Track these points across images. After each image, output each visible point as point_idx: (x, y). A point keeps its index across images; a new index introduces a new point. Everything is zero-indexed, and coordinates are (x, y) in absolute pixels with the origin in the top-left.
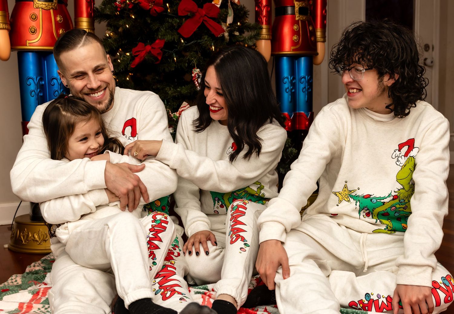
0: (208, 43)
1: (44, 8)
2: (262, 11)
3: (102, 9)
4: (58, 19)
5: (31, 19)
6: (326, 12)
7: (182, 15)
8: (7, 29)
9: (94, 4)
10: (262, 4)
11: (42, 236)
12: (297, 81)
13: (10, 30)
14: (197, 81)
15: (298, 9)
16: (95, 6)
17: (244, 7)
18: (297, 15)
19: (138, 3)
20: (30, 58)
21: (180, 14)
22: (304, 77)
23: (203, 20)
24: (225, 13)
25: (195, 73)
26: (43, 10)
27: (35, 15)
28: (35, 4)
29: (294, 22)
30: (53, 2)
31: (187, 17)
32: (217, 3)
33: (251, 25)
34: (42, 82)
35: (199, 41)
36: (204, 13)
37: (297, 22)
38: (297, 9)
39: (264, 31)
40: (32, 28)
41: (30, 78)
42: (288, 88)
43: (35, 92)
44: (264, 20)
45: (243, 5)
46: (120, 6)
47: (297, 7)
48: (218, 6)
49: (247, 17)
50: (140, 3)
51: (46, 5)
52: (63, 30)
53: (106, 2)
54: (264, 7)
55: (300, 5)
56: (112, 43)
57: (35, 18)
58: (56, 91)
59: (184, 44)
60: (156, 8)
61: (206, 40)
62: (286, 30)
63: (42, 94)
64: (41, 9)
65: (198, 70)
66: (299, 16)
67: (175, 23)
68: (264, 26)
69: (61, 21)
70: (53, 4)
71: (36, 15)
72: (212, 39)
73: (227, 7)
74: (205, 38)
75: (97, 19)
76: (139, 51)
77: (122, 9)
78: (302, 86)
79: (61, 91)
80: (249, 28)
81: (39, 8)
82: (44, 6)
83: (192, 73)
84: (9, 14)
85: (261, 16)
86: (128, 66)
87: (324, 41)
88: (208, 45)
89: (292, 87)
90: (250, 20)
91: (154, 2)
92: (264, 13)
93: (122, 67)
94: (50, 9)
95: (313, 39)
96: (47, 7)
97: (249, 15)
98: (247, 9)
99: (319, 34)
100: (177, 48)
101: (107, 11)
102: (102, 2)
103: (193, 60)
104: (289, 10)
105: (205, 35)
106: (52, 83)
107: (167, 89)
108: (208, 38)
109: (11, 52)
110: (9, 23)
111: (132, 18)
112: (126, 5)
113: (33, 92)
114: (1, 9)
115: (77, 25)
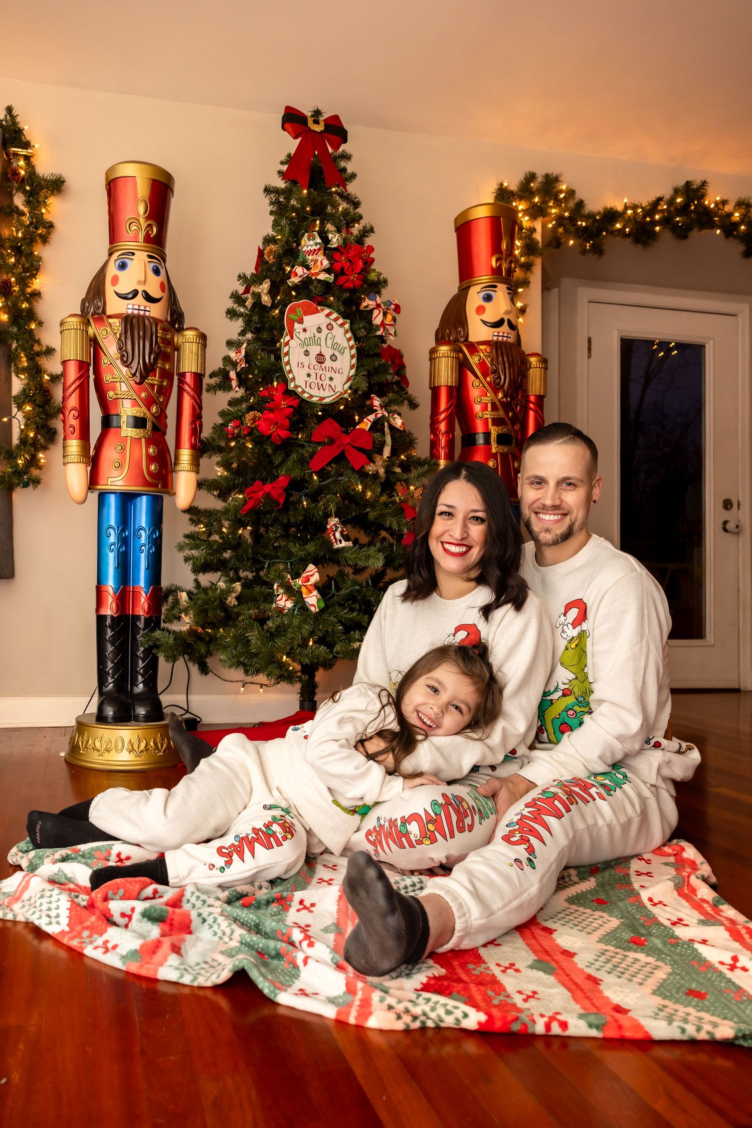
0: (354, 482)
1: (134, 437)
2: (440, 440)
4: (151, 450)
5: (116, 450)
7: (318, 442)
8: (87, 464)
10: (440, 430)
14: (334, 535)
15: (496, 437)
18: (494, 445)
19: (256, 426)
20: (112, 501)
21: (314, 441)
23: (343, 449)
25: (332, 523)
26: (131, 439)
27: (121, 445)
28: (122, 432)
29: (490, 456)
30: (146, 429)
31: (324, 444)
34: (125, 534)
35: (339, 478)
36: (348, 440)
37: (494, 456)
38: (494, 436)
40: (116, 462)
41: (110, 527)
43: (115, 545)
44: (442, 452)
46: (232, 433)
47: (494, 434)
49: (416, 447)
50: (258, 427)
51: (136, 432)
52: (155, 465)
54: (443, 434)
55: (500, 431)
58: (143, 545)
59: (318, 482)
60: (280, 433)
61: (349, 478)
63: (124, 550)
65: (337, 519)
66: (498, 447)
67: (307, 452)
68: (443, 462)
69: (155, 453)
70: (146, 432)
71: (123, 445)
72: (358, 476)
73: (380, 431)
74: (346, 474)
76: (254, 492)
77: (235, 436)
79: (149, 546)
81: (128, 436)
82: (134, 434)
83: (327, 524)
84: (90, 444)
85: (438, 448)
88: (352, 486)
91: (276, 424)
92: (443, 443)
94: (141, 438)
96: (137, 435)
97: (419, 444)
100: (307, 488)
102: (214, 429)
103: (330, 505)
104: (483, 438)
105: (348, 470)
106: (138, 535)
107: (291, 544)
108: (351, 473)
111: (248, 447)
112: (240, 430)
113: (113, 546)
114: (80, 438)
115: (177, 460)
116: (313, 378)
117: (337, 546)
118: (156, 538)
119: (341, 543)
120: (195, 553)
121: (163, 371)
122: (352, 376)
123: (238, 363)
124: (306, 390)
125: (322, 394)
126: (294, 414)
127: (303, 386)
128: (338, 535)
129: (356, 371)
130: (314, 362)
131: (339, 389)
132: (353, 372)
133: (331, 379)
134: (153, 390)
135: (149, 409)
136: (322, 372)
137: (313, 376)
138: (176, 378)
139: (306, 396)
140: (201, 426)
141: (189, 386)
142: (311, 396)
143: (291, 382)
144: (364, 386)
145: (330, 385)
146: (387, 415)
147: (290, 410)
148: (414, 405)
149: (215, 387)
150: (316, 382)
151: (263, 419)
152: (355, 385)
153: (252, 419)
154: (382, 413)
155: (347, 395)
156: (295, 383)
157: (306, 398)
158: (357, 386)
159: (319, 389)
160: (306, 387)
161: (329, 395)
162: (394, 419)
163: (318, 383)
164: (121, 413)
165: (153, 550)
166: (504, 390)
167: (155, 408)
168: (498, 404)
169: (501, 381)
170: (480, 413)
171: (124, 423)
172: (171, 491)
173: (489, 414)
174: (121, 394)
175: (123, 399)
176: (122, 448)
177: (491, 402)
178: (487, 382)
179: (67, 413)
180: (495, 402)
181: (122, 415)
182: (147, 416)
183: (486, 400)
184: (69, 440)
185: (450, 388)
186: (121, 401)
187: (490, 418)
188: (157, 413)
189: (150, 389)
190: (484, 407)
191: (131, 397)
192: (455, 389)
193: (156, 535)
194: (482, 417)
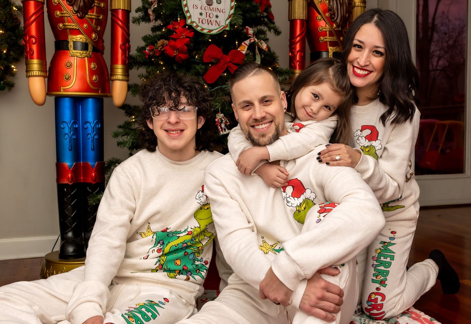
1: (79, 56)
2: (295, 56)
4: (92, 66)
5: (66, 66)
7: (208, 62)
8: (44, 77)
9: (129, 52)
10: (295, 48)
14: (220, 126)
15: (332, 54)
19: (164, 50)
20: (66, 103)
21: (205, 60)
23: (227, 66)
25: (219, 118)
26: (77, 58)
27: (69, 63)
28: (71, 53)
30: (88, 50)
32: (243, 50)
34: (75, 126)
36: (229, 59)
40: (66, 75)
41: (65, 122)
43: (68, 134)
44: (297, 64)
46: (148, 54)
47: (331, 52)
48: (244, 52)
49: (277, 63)
50: (166, 51)
51: (80, 53)
52: (96, 76)
53: (139, 49)
54: (298, 52)
55: (334, 50)
58: (89, 134)
60: (181, 56)
63: (75, 137)
64: (76, 57)
65: (222, 115)
67: (201, 69)
68: (297, 71)
69: (95, 68)
70: (88, 53)
71: (71, 63)
75: (135, 66)
77: (151, 56)
79: (94, 134)
81: (74, 56)
83: (216, 118)
85: (294, 61)
91: (178, 49)
92: (298, 58)
94: (85, 57)
96: (81, 55)
97: (278, 60)
103: (217, 105)
104: (323, 55)
106: (85, 126)
110: (45, 70)
111: (160, 64)
112: (154, 52)
113: (67, 135)
114: (38, 58)
115: (113, 72)
116: (204, 16)
117: (222, 133)
118: (99, 128)
119: (225, 131)
120: (125, 138)
121: (99, 8)
122: (231, 15)
123: (152, 4)
124: (200, 24)
125: (211, 27)
126: (190, 42)
128: (223, 126)
129: (235, 11)
130: (205, 5)
131: (223, 24)
132: (232, 11)
133: (217, 17)
134: (93, 23)
136: (210, 12)
137: (204, 14)
138: (109, 13)
139: (199, 29)
141: (119, 19)
142: (203, 29)
143: (189, 19)
144: (240, 21)
145: (216, 21)
146: (257, 41)
147: (188, 40)
148: (277, 33)
149: (139, 19)
150: (206, 19)
151: (169, 46)
152: (233, 21)
153: (161, 46)
154: (254, 39)
155: (227, 28)
156: (191, 20)
157: (199, 31)
158: (235, 22)
159: (208, 24)
160: (199, 23)
161: (216, 28)
162: (261, 44)
163: (208, 20)
164: (68, 39)
165: (97, 137)
166: (337, 22)
167: (94, 35)
168: (333, 32)
169: (335, 16)
170: (322, 38)
171: (71, 46)
172: (108, 94)
173: (328, 39)
174: (68, 26)
175: (70, 29)
176: (70, 65)
177: (329, 31)
178: (326, 17)
179: (28, 39)
180: (331, 31)
181: (69, 41)
182: (89, 42)
183: (326, 29)
184: (30, 59)
185: (302, 21)
186: (68, 31)
187: (328, 41)
188: (96, 39)
189: (89, 22)
190: (324, 34)
191: (76, 27)
192: (305, 21)
193: (98, 126)
194: (323, 41)
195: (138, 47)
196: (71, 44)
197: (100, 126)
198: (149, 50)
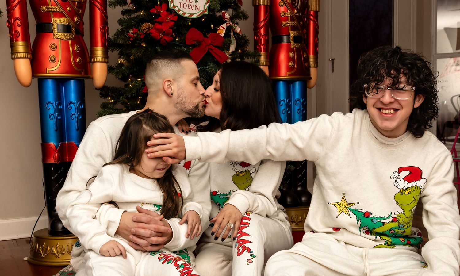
0: (214, 69)
1: (63, 39)
2: (261, 40)
3: (114, 39)
4: (76, 48)
5: (51, 49)
6: (318, 40)
7: (190, 44)
8: (29, 58)
10: (260, 33)
11: (60, 250)
12: (292, 103)
13: (31, 59)
16: (108, 36)
17: (245, 36)
18: (292, 43)
20: (50, 84)
21: (187, 43)
22: (299, 100)
23: (209, 48)
24: (229, 42)
27: (54, 45)
28: (55, 35)
29: (290, 50)
30: (71, 33)
31: (194, 46)
32: (221, 33)
33: (251, 53)
34: (60, 107)
35: (205, 68)
36: (210, 42)
37: (292, 50)
38: (292, 37)
39: (262, 58)
40: (52, 57)
41: (50, 103)
42: (284, 110)
43: (54, 115)
44: (262, 48)
45: (244, 35)
46: (133, 37)
47: (292, 36)
48: (223, 35)
49: (247, 45)
50: (151, 34)
51: (64, 35)
52: (80, 58)
53: (119, 33)
54: (262, 36)
55: (295, 34)
56: (124, 70)
57: (54, 48)
58: (73, 114)
60: (166, 38)
61: (211, 67)
62: (283, 57)
63: (60, 118)
64: (60, 40)
66: (294, 44)
68: (262, 53)
69: (78, 50)
70: (71, 35)
72: (216, 66)
73: (230, 36)
74: (210, 65)
77: (134, 38)
78: (297, 108)
79: (78, 114)
80: (249, 55)
81: (58, 38)
82: (63, 37)
84: (30, 44)
85: (260, 45)
86: (139, 91)
87: (316, 67)
88: (213, 72)
89: (287, 109)
90: (250, 48)
91: (164, 32)
92: (262, 42)
93: (134, 92)
94: (68, 40)
95: (306, 65)
96: (65, 37)
97: (249, 43)
98: (247, 39)
99: (311, 60)
101: (120, 41)
102: (116, 33)
104: (285, 38)
105: (210, 62)
106: (69, 107)
108: (213, 64)
109: (33, 79)
110: (30, 52)
111: (143, 46)
112: (138, 35)
113: (52, 116)
114: (23, 40)
115: (93, 54)
116: (185, 1)
118: (82, 109)
124: (182, 9)
125: (192, 12)
126: (174, 25)
127: (179, 7)
131: (202, 8)
133: (196, 1)
134: (75, 5)
135: (73, 19)
139: (181, 13)
140: (108, 30)
141: (99, 3)
142: (184, 13)
143: (171, 3)
144: (218, 6)
145: (196, 6)
146: (232, 25)
147: (173, 23)
148: (245, 17)
149: (115, 2)
150: (187, 3)
151: (155, 29)
152: (212, 6)
153: (147, 29)
154: (230, 23)
155: (206, 12)
156: (173, 4)
157: (181, 15)
158: (214, 6)
159: (189, 8)
160: (181, 7)
161: (196, 13)
162: (236, 27)
163: (188, 4)
164: (52, 22)
165: (81, 117)
166: (298, 8)
167: (76, 18)
168: (294, 17)
169: (296, 2)
170: (284, 23)
171: (55, 29)
172: (90, 76)
173: (289, 23)
174: (51, 8)
175: (54, 11)
176: (55, 47)
177: (290, 16)
178: (288, 3)
179: (13, 22)
180: (292, 16)
181: (53, 23)
182: (71, 24)
183: (287, 14)
184: (16, 41)
185: (266, 6)
186: (51, 13)
187: (290, 26)
188: (79, 21)
189: (72, 5)
190: (286, 19)
191: (59, 10)
192: (268, 7)
193: (82, 106)
194: (285, 25)
195: (118, 30)
196: (55, 26)
197: (83, 107)
198: (133, 33)
